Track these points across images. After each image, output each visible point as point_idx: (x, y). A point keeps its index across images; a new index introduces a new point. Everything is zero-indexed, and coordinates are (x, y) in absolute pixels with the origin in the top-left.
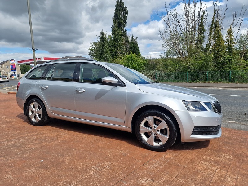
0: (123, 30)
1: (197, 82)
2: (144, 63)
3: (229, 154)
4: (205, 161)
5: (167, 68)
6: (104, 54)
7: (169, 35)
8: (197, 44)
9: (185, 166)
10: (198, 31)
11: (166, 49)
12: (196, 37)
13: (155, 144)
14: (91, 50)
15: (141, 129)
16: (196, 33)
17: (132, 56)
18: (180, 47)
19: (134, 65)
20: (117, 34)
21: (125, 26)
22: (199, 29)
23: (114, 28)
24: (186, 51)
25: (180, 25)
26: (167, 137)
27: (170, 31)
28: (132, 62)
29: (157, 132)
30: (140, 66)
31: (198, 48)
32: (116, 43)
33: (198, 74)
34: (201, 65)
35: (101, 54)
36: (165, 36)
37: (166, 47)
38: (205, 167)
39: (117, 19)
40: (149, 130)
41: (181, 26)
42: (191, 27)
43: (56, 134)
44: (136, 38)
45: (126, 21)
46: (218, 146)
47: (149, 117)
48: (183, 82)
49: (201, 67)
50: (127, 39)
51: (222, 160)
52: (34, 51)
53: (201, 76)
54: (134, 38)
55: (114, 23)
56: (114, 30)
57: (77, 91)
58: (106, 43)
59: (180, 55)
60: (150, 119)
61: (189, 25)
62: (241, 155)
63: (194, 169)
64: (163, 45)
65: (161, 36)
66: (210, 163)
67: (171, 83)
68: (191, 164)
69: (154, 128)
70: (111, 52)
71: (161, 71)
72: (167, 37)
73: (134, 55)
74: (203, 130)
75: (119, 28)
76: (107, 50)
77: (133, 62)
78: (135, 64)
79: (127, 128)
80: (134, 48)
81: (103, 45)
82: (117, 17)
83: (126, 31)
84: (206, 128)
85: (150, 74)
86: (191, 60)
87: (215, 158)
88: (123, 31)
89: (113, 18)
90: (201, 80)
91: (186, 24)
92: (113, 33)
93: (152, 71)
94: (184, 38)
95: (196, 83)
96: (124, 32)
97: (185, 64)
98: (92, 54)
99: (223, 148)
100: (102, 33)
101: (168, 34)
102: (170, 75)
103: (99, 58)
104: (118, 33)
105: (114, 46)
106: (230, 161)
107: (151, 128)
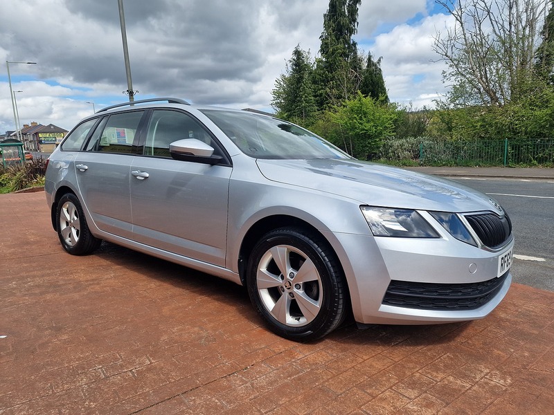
0: (347, 42)
1: (531, 166)
2: (391, 119)
3: (505, 373)
4: (413, 385)
5: (450, 130)
6: (299, 101)
7: (460, 46)
8: (538, 66)
9: (339, 392)
10: (542, 33)
11: (453, 82)
12: (534, 49)
13: (290, 320)
14: (277, 94)
15: (259, 278)
16: (536, 38)
17: (361, 104)
18: (488, 75)
19: (367, 125)
20: (333, 53)
21: (351, 31)
22: (545, 27)
23: (327, 38)
24: (505, 86)
25: (492, 18)
26: (318, 305)
27: (464, 34)
28: (361, 119)
29: (295, 290)
30: (381, 126)
31: (541, 78)
32: (330, 75)
33: (535, 146)
34: (546, 120)
35: (294, 101)
36: (449, 50)
37: (453, 78)
38: (398, 404)
39: (333, 16)
40: (278, 281)
41: (494, 23)
42: (524, 24)
43: (94, 276)
44: (379, 60)
45: (354, 20)
46: (484, 344)
47: (277, 247)
48: (491, 165)
49: (544, 127)
50: (356, 63)
51: (470, 389)
52: (132, 95)
53: (544, 150)
54: (375, 60)
55: (327, 26)
56: (326, 44)
57: (135, 176)
58: (306, 76)
59: (490, 95)
60: (280, 253)
61: (519, 16)
62: (544, 379)
63: (360, 408)
64: (444, 72)
65: (440, 51)
66: (424, 395)
67: (460, 168)
68: (363, 390)
69: (288, 277)
70: (315, 96)
71: (435, 139)
72: (456, 52)
73: (368, 100)
74: (421, 293)
75: (338, 39)
76: (308, 91)
77: (365, 117)
78: (368, 122)
79: (230, 272)
80: (373, 84)
81: (299, 80)
82: (336, 11)
83: (355, 44)
84: (431, 289)
85: (406, 145)
86: (516, 109)
87: (451, 379)
88: (349, 44)
89: (325, 15)
90: (542, 161)
91: (509, 15)
92: (324, 49)
93: (412, 140)
94: (503, 51)
95: (528, 169)
96: (349, 47)
97: (500, 119)
98: (278, 103)
99: (498, 349)
100: (298, 53)
101: (460, 44)
102: (458, 148)
103: (289, 111)
104: (334, 50)
105: (323, 81)
106: (494, 393)
107: (282, 278)
